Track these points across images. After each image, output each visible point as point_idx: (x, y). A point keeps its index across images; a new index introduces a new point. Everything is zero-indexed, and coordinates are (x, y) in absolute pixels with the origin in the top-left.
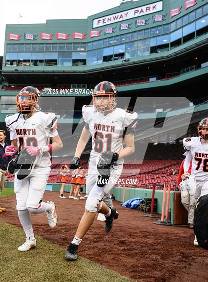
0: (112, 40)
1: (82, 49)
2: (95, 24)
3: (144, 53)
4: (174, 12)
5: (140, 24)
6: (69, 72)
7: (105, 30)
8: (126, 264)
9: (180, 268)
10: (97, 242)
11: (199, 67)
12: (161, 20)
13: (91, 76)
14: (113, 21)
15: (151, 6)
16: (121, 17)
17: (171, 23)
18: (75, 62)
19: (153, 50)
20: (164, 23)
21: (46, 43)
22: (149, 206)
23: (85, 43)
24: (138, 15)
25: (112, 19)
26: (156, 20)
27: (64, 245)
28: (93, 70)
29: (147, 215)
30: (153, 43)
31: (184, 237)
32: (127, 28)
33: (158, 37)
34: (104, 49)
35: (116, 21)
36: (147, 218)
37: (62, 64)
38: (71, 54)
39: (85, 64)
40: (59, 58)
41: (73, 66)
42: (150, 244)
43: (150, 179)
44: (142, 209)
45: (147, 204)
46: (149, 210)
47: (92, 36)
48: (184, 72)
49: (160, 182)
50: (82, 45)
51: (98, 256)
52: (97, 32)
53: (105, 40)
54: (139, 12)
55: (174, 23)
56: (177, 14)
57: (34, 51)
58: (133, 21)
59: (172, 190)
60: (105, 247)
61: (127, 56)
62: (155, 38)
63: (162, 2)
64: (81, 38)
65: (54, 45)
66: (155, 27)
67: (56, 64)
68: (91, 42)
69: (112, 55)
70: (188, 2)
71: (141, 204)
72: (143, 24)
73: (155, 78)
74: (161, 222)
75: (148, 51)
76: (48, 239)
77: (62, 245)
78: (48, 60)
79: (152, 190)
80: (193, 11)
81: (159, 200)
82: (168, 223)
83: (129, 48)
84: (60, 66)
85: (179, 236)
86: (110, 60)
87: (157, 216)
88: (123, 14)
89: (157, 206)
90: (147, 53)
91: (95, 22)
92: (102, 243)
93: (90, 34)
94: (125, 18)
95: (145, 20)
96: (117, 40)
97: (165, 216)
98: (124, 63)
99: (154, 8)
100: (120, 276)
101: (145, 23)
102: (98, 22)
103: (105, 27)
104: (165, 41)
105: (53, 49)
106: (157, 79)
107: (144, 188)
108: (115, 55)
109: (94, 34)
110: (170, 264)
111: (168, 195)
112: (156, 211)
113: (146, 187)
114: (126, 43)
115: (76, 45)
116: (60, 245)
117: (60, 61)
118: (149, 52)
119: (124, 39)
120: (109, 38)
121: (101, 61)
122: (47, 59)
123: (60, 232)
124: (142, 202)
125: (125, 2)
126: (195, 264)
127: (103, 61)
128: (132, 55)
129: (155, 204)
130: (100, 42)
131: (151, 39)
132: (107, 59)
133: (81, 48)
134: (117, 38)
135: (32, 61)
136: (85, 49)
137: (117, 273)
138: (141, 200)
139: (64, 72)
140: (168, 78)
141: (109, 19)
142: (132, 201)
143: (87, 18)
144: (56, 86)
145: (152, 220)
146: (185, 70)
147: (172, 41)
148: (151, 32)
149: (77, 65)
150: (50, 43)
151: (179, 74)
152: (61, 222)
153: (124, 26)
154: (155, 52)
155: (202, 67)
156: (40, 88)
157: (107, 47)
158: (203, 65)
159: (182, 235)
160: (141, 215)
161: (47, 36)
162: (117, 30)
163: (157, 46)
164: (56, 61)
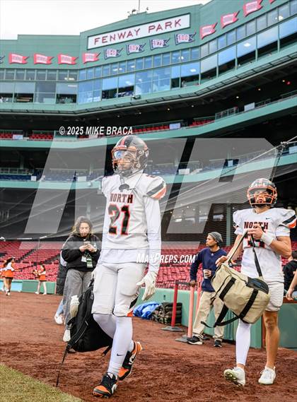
0: (116, 68)
1: (73, 79)
2: (91, 44)
3: (162, 87)
4: (206, 31)
5: (157, 46)
6: (51, 112)
7: (105, 52)
10: (92, 371)
11: (241, 110)
12: (187, 41)
13: (84, 119)
14: (117, 40)
15: (173, 20)
16: (130, 34)
17: (201, 46)
18: (61, 98)
19: (175, 83)
20: (192, 45)
21: (17, 69)
22: (169, 315)
23: (76, 70)
24: (153, 32)
25: (117, 37)
26: (179, 41)
28: (87, 111)
29: (167, 328)
30: (177, 72)
32: (138, 51)
33: (183, 66)
34: (104, 81)
35: (122, 40)
36: (167, 333)
37: (41, 101)
38: (55, 86)
39: (75, 101)
40: (36, 91)
41: (57, 103)
43: (170, 273)
44: (158, 320)
45: (166, 312)
46: (169, 320)
47: (87, 60)
48: (220, 117)
49: (184, 277)
50: (72, 73)
52: (93, 55)
53: (106, 67)
54: (156, 28)
55: (206, 46)
56: (210, 33)
61: (138, 92)
62: (179, 67)
63: (188, 16)
64: (70, 63)
65: (30, 73)
66: (178, 51)
68: (84, 69)
69: (116, 89)
70: (226, 16)
71: (156, 312)
72: (162, 46)
73: (179, 124)
75: (168, 84)
76: (15, 367)
77: (37, 376)
78: (19, 94)
79: (173, 290)
80: (233, 29)
81: (184, 305)
83: (140, 80)
84: (37, 103)
85: (214, 360)
86: (113, 96)
87: (181, 330)
88: (132, 30)
89: (181, 314)
90: (168, 87)
91: (91, 40)
92: (99, 371)
93: (84, 58)
94: (135, 37)
95: (165, 41)
96: (122, 67)
98: (133, 101)
99: (176, 23)
101: (164, 45)
102: (96, 40)
103: (105, 48)
104: (193, 71)
105: (27, 78)
106: (182, 126)
107: (161, 286)
108: (119, 89)
109: (90, 57)
112: (180, 322)
113: (165, 286)
114: (136, 72)
115: (62, 73)
117: (38, 95)
118: (170, 86)
119: (132, 67)
120: (112, 64)
122: (18, 92)
123: (34, 356)
124: (159, 309)
125: (135, 13)
127: (103, 98)
128: (146, 90)
129: (178, 312)
130: (98, 69)
131: (173, 68)
132: (107, 94)
133: (70, 77)
134: (122, 64)
136: (76, 79)
138: (157, 306)
139: (43, 112)
140: (197, 124)
141: (111, 37)
142: (144, 307)
144: (32, 132)
145: (174, 335)
146: (222, 113)
147: (202, 72)
148: (173, 58)
149: (63, 103)
150: (23, 69)
151: (213, 119)
152: (36, 340)
153: (134, 48)
154: (178, 86)
155: (245, 110)
156: (7, 135)
157: (109, 77)
158: (247, 107)
159: (218, 359)
160: (158, 328)
161: (19, 59)
162: (123, 53)
163: (182, 78)
164: (31, 96)
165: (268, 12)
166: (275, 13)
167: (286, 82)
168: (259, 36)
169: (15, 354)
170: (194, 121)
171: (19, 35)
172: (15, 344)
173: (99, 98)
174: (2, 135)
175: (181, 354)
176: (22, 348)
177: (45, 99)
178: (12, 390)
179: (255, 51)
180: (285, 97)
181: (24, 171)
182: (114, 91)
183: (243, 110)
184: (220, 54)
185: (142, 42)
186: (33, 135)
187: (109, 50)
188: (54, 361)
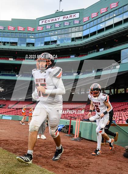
0: (50, 33)
1: (32, 37)
2: (40, 23)
3: (68, 41)
4: (85, 19)
5: (66, 25)
6: (24, 50)
7: (46, 27)
8: (52, 164)
9: (83, 166)
11: (98, 51)
12: (78, 23)
13: (37, 53)
14: (51, 22)
15: (73, 15)
16: (56, 20)
17: (83, 25)
18: (28, 44)
19: (73, 40)
20: (80, 25)
21: (11, 32)
23: (35, 33)
24: (65, 19)
25: (51, 21)
26: (75, 23)
27: (16, 153)
28: (38, 50)
29: (67, 135)
30: (74, 35)
31: (87, 148)
32: (59, 27)
33: (76, 33)
34: (45, 38)
35: (53, 22)
36: (66, 137)
37: (20, 45)
38: (26, 40)
39: (34, 46)
40: (18, 41)
41: (26, 46)
42: (67, 152)
45: (67, 129)
46: (68, 132)
47: (38, 30)
48: (90, 53)
49: (74, 115)
50: (33, 35)
51: (36, 159)
52: (41, 27)
53: (46, 33)
54: (66, 17)
55: (85, 26)
56: (87, 20)
57: (4, 37)
58: (62, 23)
59: (81, 120)
60: (41, 154)
61: (58, 43)
62: (74, 33)
63: (79, 13)
64: (32, 30)
65: (16, 34)
67: (17, 45)
68: (37, 33)
70: (93, 14)
72: (68, 25)
73: (74, 56)
74: (74, 139)
75: (70, 40)
76: (6, 149)
77: (15, 153)
78: (12, 42)
79: (70, 120)
80: (96, 19)
81: (73, 126)
82: (78, 140)
83: (59, 38)
85: (84, 147)
86: (49, 44)
87: (72, 136)
88: (57, 18)
89: (72, 129)
90: (70, 41)
91: (41, 22)
92: (39, 151)
93: (37, 28)
94: (58, 21)
95: (69, 23)
97: (77, 136)
98: (57, 46)
99: (74, 16)
100: (48, 171)
102: (42, 22)
104: (80, 34)
105: (15, 36)
106: (75, 57)
107: (65, 119)
108: (51, 41)
109: (40, 28)
110: (78, 164)
111: (79, 123)
112: (72, 133)
113: (67, 118)
114: (58, 35)
115: (28, 34)
116: (13, 153)
117: (19, 43)
118: (71, 41)
119: (57, 33)
120: (48, 31)
121: (43, 44)
123: (14, 145)
124: (64, 127)
125: (58, 11)
126: (92, 164)
130: (43, 33)
131: (72, 34)
132: (46, 43)
134: (53, 32)
135: (2, 42)
136: (34, 37)
137: (46, 170)
139: (21, 50)
141: (48, 21)
142: (58, 127)
143: (36, 19)
145: (69, 138)
146: (91, 52)
147: (84, 35)
148: (72, 30)
149: (29, 46)
150: (14, 33)
151: (87, 54)
152: (15, 139)
153: (57, 25)
154: (74, 41)
155: (100, 51)
156: (7, 58)
157: (47, 37)
158: (100, 50)
159: (86, 147)
160: (63, 135)
161: (12, 28)
162: (53, 27)
163: (76, 38)
164: (16, 43)
165: (110, 13)
166: (112, 13)
167: (116, 40)
168: (106, 22)
169: (7, 144)
170: (80, 55)
171: (12, 19)
172: (7, 140)
173: (43, 45)
174: (5, 58)
175: (71, 145)
176: (10, 142)
177: (22, 45)
178: (4, 158)
179: (104, 28)
180: (115, 46)
181: (13, 72)
182: (49, 42)
183: (99, 51)
184: (91, 28)
185: (60, 23)
186: (17, 59)
187: (47, 26)
188: (22, 147)
